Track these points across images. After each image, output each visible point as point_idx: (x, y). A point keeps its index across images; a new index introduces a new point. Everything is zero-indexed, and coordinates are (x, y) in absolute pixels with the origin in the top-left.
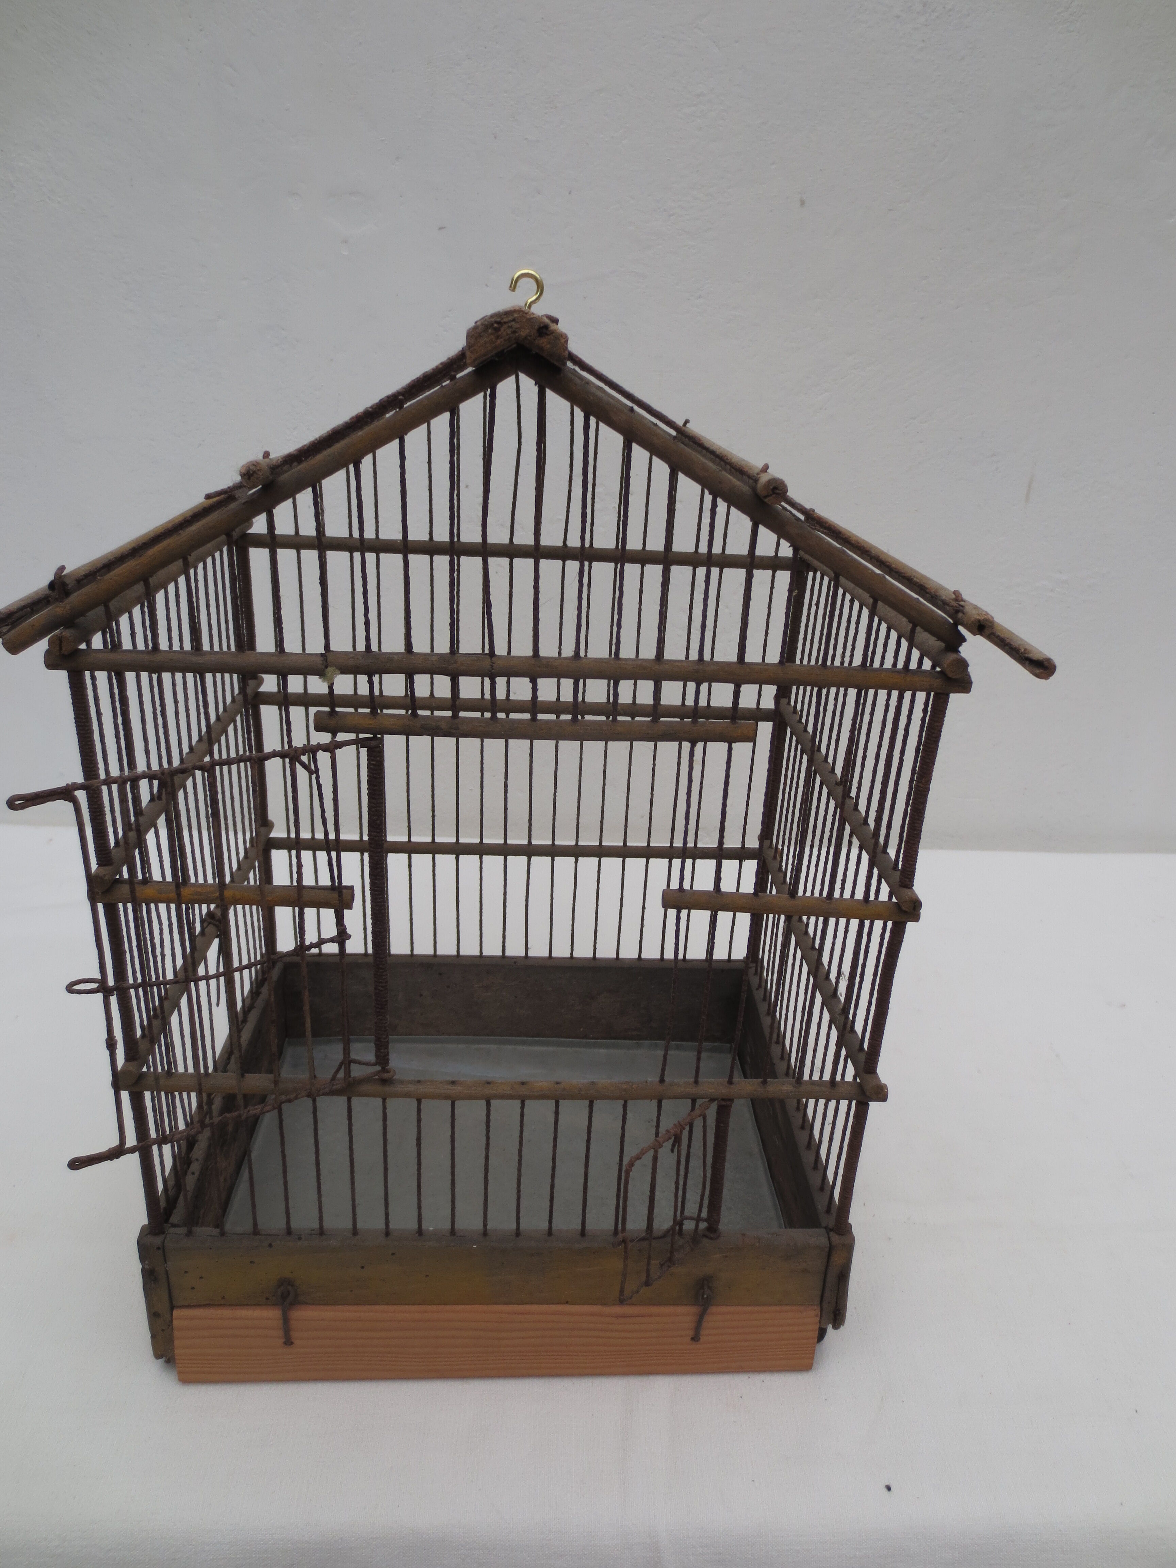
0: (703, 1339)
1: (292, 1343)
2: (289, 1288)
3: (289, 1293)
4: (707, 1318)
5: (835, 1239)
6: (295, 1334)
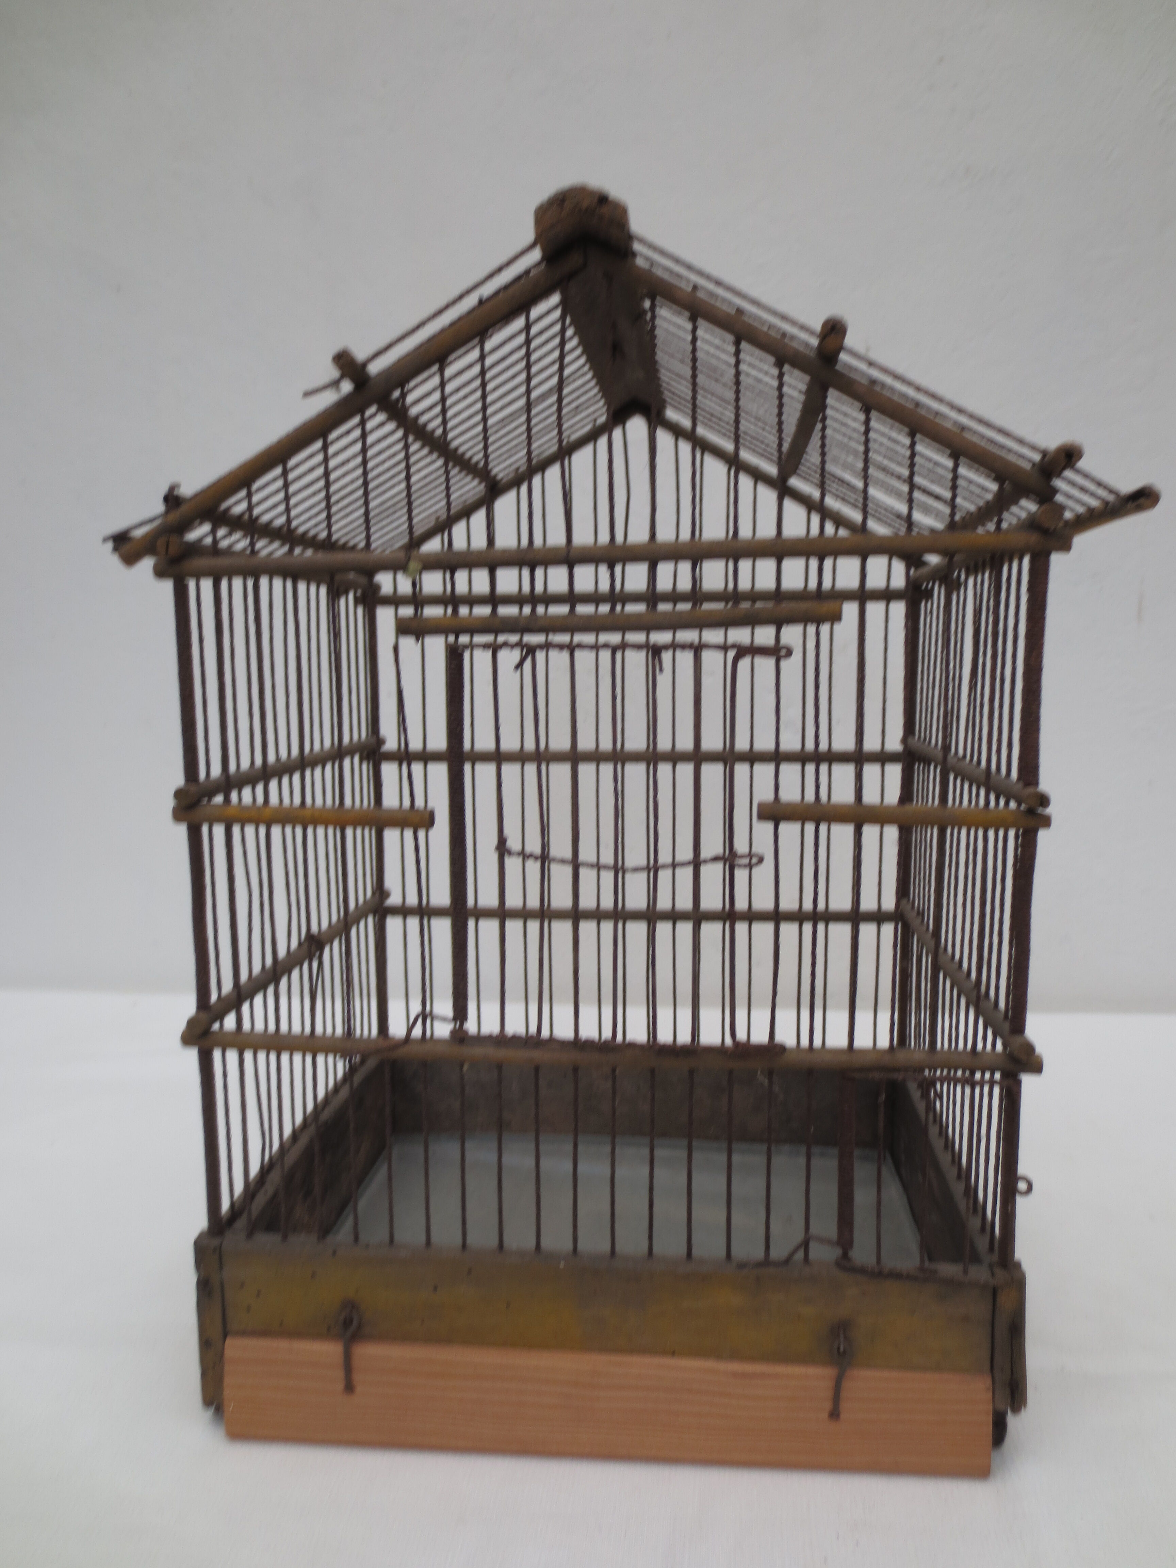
0: (843, 1415)
1: (353, 1389)
2: (353, 1313)
3: (352, 1321)
4: (847, 1383)
5: (1000, 1273)
6: (357, 1377)
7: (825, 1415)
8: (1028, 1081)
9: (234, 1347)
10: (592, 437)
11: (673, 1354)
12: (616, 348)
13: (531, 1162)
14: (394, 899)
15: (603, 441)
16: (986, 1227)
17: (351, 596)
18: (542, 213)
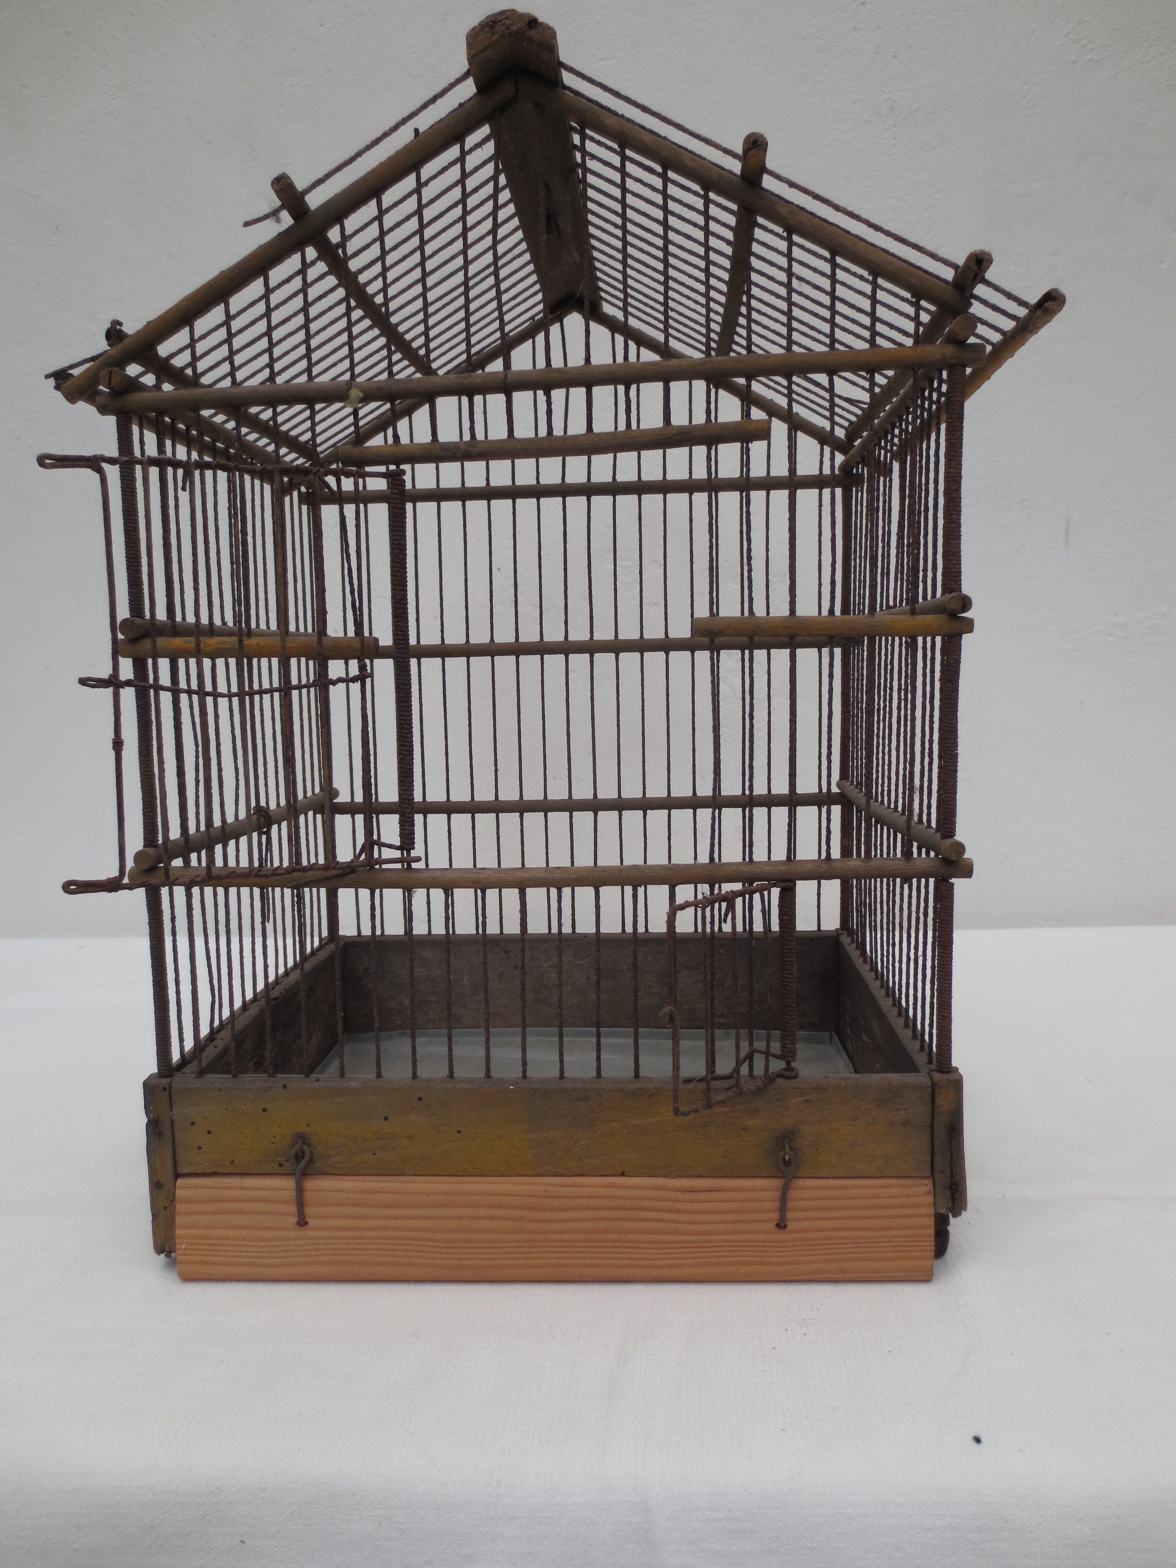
0: (791, 1225)
1: (306, 1223)
2: (305, 1147)
3: (303, 1152)
4: (793, 1194)
5: (938, 1076)
6: (309, 1211)
7: (772, 1226)
8: (959, 884)
9: (185, 1188)
10: (529, 334)
11: (623, 1174)
12: (550, 219)
13: (481, 1053)
14: (344, 797)
15: (540, 338)
16: (924, 1047)
17: (295, 494)
18: (473, 37)
